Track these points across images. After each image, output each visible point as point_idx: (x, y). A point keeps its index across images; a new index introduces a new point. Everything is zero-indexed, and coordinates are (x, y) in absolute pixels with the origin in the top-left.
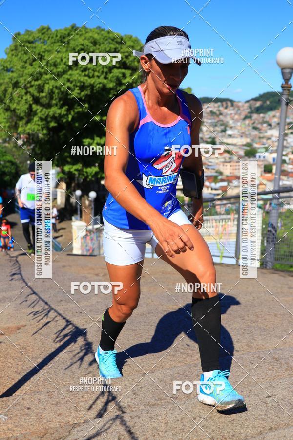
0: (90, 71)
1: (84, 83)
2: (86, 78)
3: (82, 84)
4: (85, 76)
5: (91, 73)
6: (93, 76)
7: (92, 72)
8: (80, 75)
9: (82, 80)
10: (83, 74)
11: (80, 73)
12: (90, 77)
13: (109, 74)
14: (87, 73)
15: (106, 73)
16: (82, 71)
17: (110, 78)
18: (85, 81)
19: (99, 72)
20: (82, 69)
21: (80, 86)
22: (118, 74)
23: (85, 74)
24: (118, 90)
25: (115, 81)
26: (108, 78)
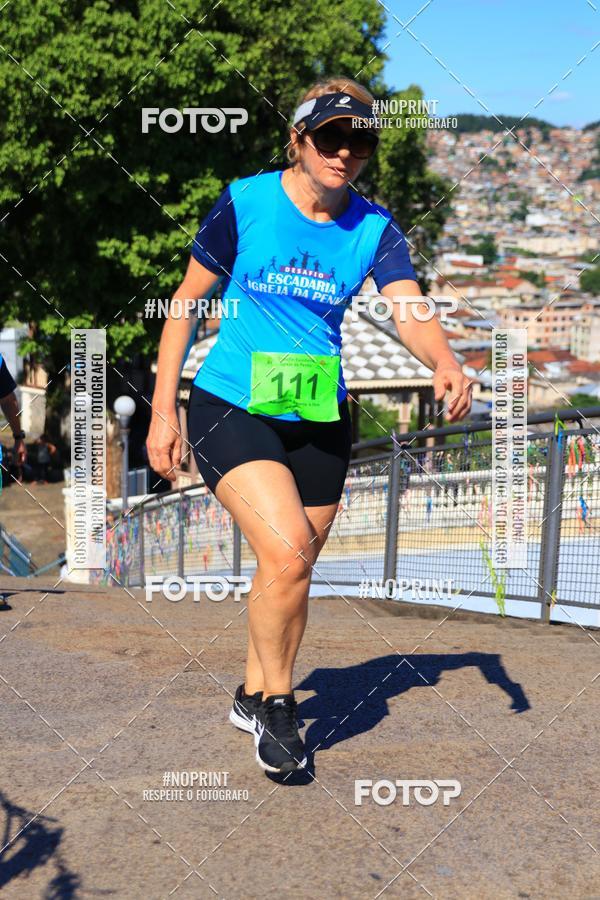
0: (120, 36)
1: (101, 72)
2: (108, 57)
3: (95, 75)
4: (105, 49)
5: (122, 41)
6: (128, 52)
7: (126, 39)
8: (89, 49)
9: (94, 62)
10: (98, 44)
11: (90, 41)
12: (118, 55)
14: (109, 42)
15: (168, 43)
16: (96, 37)
17: (177, 57)
18: (104, 66)
19: (145, 39)
20: (94, 30)
21: (91, 81)
22: (202, 46)
23: (104, 46)
24: (202, 92)
25: (194, 65)
26: (172, 58)
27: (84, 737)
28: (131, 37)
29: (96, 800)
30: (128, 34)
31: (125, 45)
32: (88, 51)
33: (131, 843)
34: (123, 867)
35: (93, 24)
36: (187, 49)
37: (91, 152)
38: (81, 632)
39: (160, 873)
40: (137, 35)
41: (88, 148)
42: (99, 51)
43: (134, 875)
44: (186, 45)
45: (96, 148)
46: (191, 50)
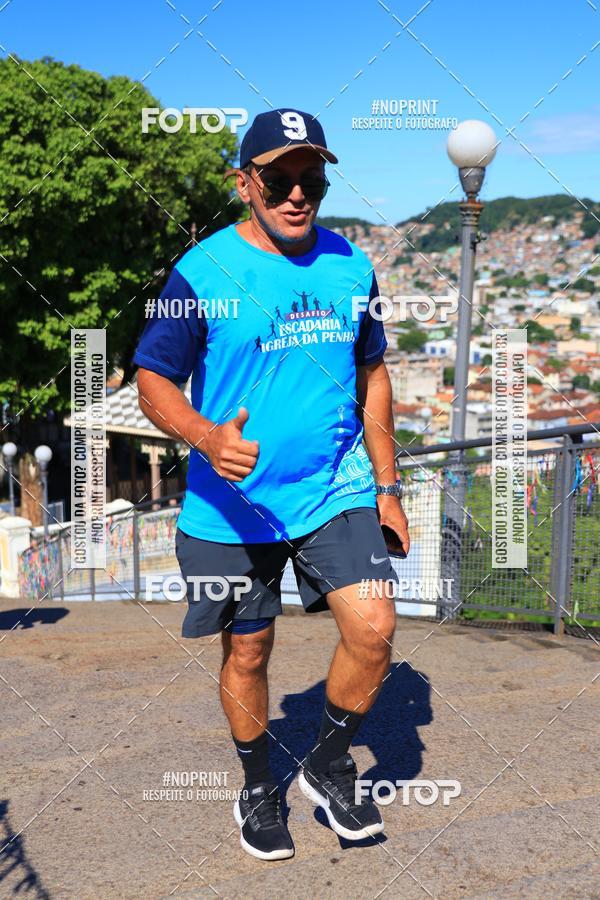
0: (32, 162)
1: (17, 190)
2: (23, 178)
3: (13, 192)
4: (20, 172)
5: (33, 166)
6: (39, 174)
7: (37, 164)
8: (7, 172)
9: (12, 183)
10: (15, 169)
11: (8, 166)
12: (31, 177)
13: (76, 169)
14: (23, 167)
15: (70, 167)
16: (12, 163)
17: (78, 178)
18: (20, 185)
19: (51, 164)
20: (11, 158)
21: (9, 197)
22: (97, 169)
23: (19, 170)
24: (98, 205)
25: (91, 184)
26: (74, 178)
27: (19, 728)
28: (41, 163)
29: (30, 778)
30: (38, 160)
31: (36, 169)
32: (7, 175)
33: (59, 811)
34: (53, 830)
35: (10, 153)
36: (85, 172)
37: (11, 253)
38: (14, 641)
39: (83, 833)
40: (45, 161)
41: (8, 250)
42: (16, 174)
43: (63, 836)
44: (84, 169)
45: (15, 250)
46: (88, 172)
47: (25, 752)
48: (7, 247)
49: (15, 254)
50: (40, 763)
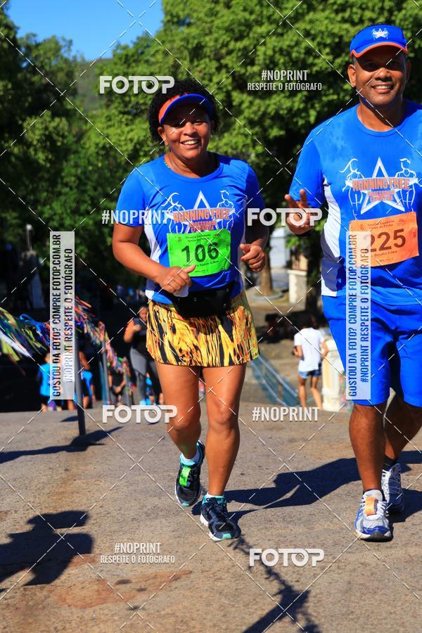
0: (355, 10)
1: (341, 37)
2: (346, 26)
3: (337, 40)
4: (344, 21)
5: (356, 13)
6: (361, 21)
7: (360, 11)
8: (332, 21)
9: (336, 31)
10: (339, 17)
11: (333, 16)
12: (354, 24)
13: (396, 13)
14: (347, 15)
15: (391, 11)
16: (337, 12)
17: (398, 22)
18: (343, 33)
19: (373, 11)
20: (335, 7)
21: (333, 45)
22: (416, 11)
23: (343, 18)
24: (416, 46)
25: (410, 26)
26: (394, 22)
27: (331, 522)
28: (363, 9)
29: (338, 567)
30: (361, 7)
31: (359, 16)
32: (332, 23)
33: (364, 600)
34: (358, 618)
35: (335, 3)
36: (405, 15)
37: (335, 97)
38: (331, 446)
39: (386, 624)
40: (367, 8)
41: (333, 94)
42: (340, 22)
43: (367, 624)
44: (403, 12)
45: (338, 94)
46: (408, 15)
47: (335, 544)
48: (331, 91)
49: (338, 98)
50: (348, 555)
